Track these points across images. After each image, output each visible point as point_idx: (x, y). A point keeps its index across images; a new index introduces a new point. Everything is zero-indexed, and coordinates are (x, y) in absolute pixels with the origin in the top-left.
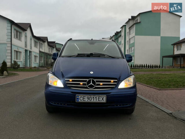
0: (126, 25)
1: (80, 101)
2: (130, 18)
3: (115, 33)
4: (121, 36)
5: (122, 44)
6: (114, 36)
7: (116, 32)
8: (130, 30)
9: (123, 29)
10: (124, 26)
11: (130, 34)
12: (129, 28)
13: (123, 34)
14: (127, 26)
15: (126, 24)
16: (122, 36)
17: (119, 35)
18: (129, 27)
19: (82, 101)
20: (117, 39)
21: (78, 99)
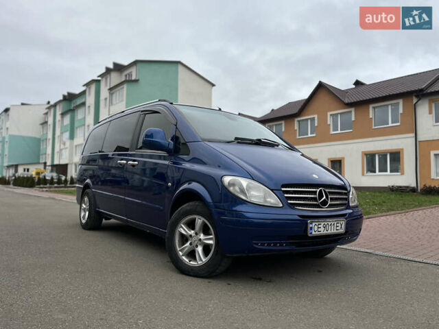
0: (99, 81)
1: (313, 233)
2: (111, 66)
3: (64, 96)
4: (84, 104)
5: (86, 124)
6: (60, 101)
7: (66, 94)
8: (111, 94)
9: (90, 88)
10: (93, 81)
11: (111, 103)
12: (110, 89)
13: (90, 100)
14: (103, 84)
15: (99, 78)
16: (89, 107)
17: (79, 101)
18: (108, 87)
19: (317, 233)
20: (70, 111)
21: (311, 228)
